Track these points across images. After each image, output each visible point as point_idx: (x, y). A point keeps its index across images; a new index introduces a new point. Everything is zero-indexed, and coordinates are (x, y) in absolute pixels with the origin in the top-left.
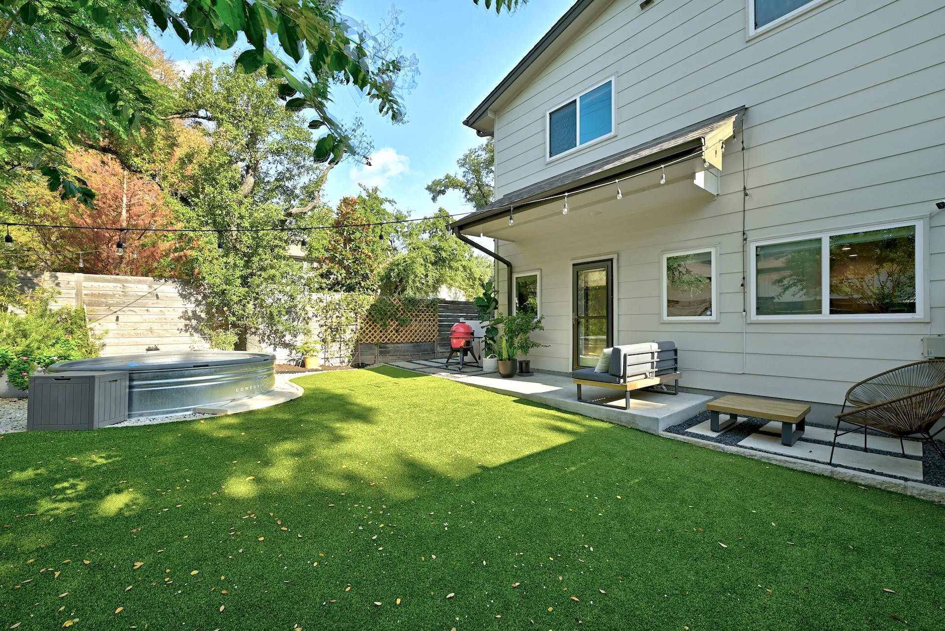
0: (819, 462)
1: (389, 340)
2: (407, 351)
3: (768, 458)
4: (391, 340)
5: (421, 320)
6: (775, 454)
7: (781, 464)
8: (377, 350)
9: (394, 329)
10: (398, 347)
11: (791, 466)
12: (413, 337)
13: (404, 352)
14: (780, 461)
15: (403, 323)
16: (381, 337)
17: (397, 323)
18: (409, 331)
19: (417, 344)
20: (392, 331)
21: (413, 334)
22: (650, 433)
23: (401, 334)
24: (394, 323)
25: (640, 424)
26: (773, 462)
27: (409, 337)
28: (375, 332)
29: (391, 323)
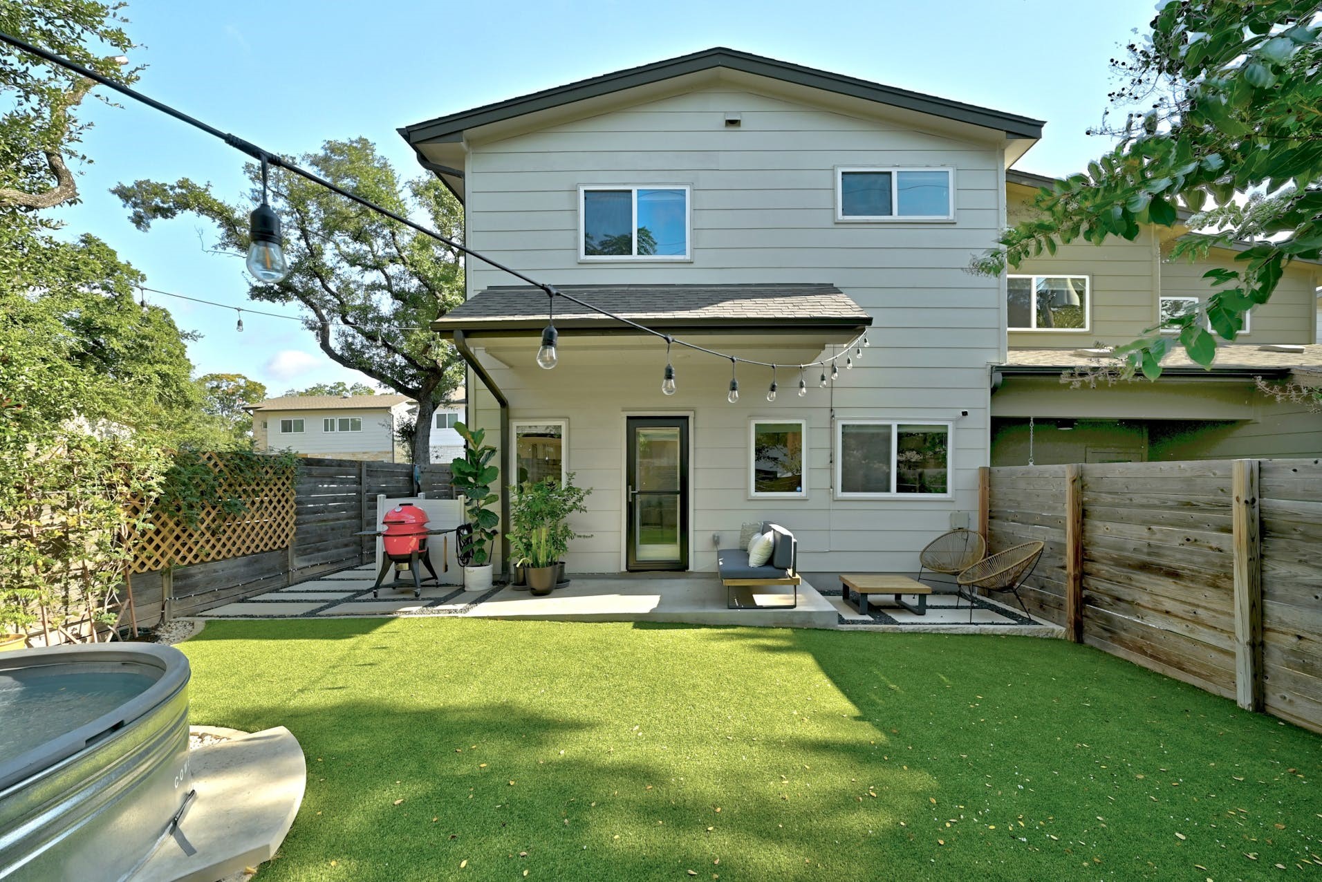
0: (959, 624)
1: (196, 556)
2: (235, 577)
3: (937, 629)
4: (202, 556)
5: (262, 502)
6: (930, 624)
7: (947, 632)
8: (168, 585)
9: (208, 528)
10: (215, 571)
11: (954, 632)
12: (248, 542)
13: (228, 580)
14: (946, 629)
15: (228, 512)
16: (178, 552)
17: (213, 513)
18: (239, 530)
19: (254, 559)
20: (203, 534)
21: (248, 536)
22: (829, 630)
23: (224, 539)
24: (209, 513)
25: (817, 622)
26: (942, 632)
27: (239, 543)
28: (163, 540)
29: (203, 514)
